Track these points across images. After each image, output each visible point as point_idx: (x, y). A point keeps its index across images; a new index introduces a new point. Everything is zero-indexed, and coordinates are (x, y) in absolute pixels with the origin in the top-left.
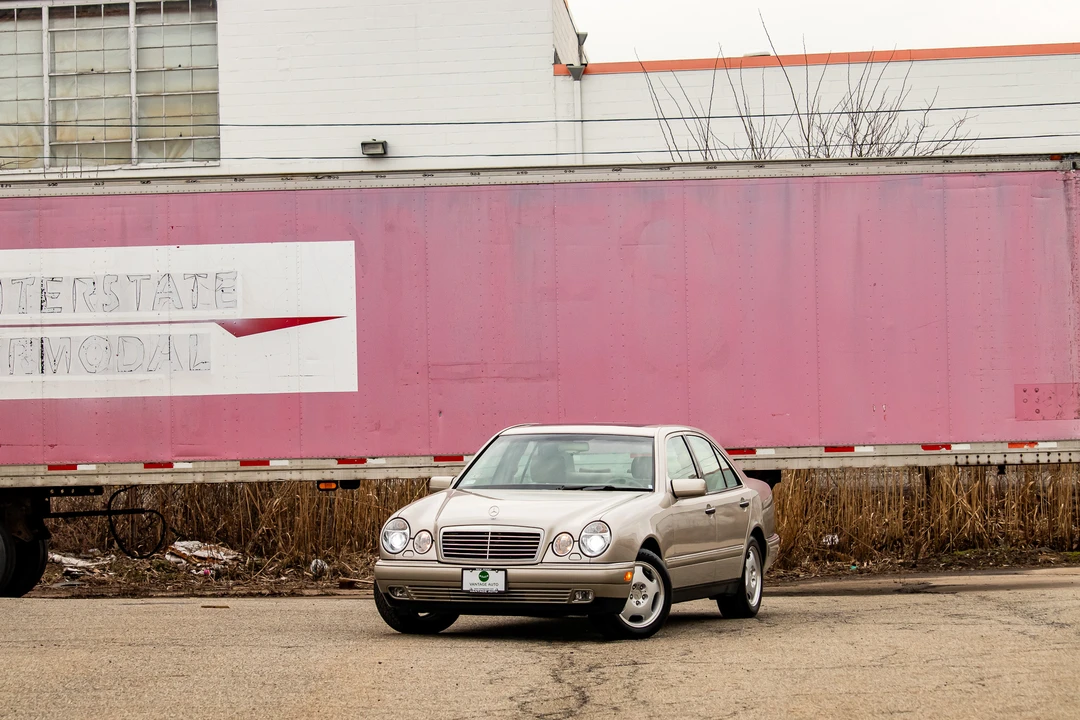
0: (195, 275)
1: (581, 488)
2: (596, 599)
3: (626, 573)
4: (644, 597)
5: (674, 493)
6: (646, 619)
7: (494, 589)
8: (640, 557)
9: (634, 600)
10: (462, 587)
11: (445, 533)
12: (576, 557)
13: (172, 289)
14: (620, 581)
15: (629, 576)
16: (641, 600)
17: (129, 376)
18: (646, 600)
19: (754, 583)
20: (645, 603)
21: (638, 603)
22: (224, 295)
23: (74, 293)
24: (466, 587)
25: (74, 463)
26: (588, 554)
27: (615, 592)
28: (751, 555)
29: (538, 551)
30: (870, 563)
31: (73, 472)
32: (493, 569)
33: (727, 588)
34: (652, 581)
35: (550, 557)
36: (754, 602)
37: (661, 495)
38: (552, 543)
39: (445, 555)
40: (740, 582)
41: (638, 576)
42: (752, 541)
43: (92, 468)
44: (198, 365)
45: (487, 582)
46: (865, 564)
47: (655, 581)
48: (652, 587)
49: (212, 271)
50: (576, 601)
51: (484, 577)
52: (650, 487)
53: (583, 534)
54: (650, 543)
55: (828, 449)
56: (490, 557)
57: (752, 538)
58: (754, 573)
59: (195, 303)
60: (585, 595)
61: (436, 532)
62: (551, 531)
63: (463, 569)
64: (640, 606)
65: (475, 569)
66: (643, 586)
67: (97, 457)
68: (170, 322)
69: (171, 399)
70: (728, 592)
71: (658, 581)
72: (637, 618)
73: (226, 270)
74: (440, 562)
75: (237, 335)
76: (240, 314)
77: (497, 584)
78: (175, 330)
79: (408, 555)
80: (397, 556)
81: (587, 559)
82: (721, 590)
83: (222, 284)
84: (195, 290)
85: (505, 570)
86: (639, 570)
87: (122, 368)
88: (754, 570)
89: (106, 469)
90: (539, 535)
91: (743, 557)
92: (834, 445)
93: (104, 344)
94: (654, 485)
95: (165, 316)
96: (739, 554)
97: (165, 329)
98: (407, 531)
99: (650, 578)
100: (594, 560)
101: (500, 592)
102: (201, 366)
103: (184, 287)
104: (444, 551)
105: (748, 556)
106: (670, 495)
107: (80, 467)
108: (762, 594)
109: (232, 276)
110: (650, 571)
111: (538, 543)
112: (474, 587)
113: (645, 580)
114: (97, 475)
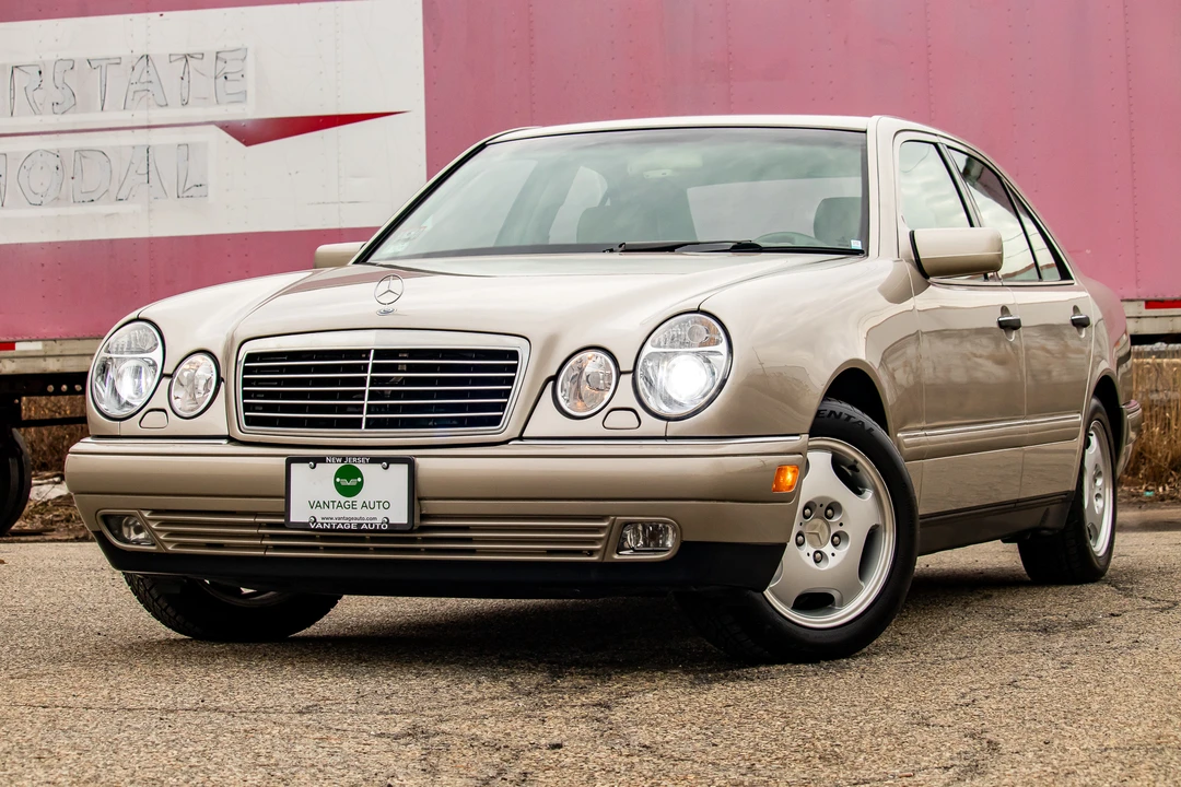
0: (187, 57)
1: (671, 249)
2: (685, 547)
3: (781, 469)
4: (839, 538)
5: (918, 263)
6: (842, 605)
7: (377, 517)
8: (823, 426)
9: (808, 549)
10: (286, 513)
11: (251, 357)
12: (623, 421)
13: (153, 77)
14: (764, 492)
15: (789, 477)
16: (828, 549)
17: (91, 208)
18: (843, 551)
19: (1100, 504)
20: (840, 558)
21: (819, 557)
22: (228, 83)
23: (12, 89)
24: (299, 514)
25: (11, 339)
26: (665, 410)
27: (748, 526)
28: (1093, 439)
29: (511, 401)
30: (1167, 488)
31: (9, 353)
32: (374, 460)
33: (1046, 513)
34: (859, 493)
35: (547, 420)
36: (1099, 547)
37: (883, 265)
38: (555, 378)
39: (250, 421)
40: (1073, 502)
41: (820, 479)
42: (1096, 409)
43: (37, 346)
44: (191, 191)
45: (359, 498)
46: (1161, 489)
47: (869, 494)
48: (862, 510)
49: (210, 47)
50: (626, 555)
51: (349, 482)
52: (856, 245)
53: (648, 349)
54: (853, 384)
55: (1150, 304)
56: (372, 424)
57: (1094, 402)
58: (1099, 482)
59: (185, 95)
60: (654, 535)
61: (227, 358)
62: (550, 343)
63: (291, 460)
64: (824, 567)
65: (322, 460)
66: (834, 508)
67: (44, 331)
68: (149, 127)
69: (152, 241)
70: (1050, 523)
71: (877, 494)
72: (816, 601)
73: (232, 45)
74: (231, 440)
75: (247, 143)
76: (250, 111)
77: (386, 505)
78: (156, 138)
79: (154, 422)
80: (131, 426)
81: (658, 427)
82: (1027, 520)
83: (225, 66)
84: (186, 78)
85: (410, 462)
86: (820, 462)
87: (79, 197)
88: (1099, 474)
89: (57, 348)
90: (514, 355)
91: (1080, 440)
92: (1160, 297)
93: (57, 162)
94: (865, 237)
95: (141, 117)
96: (1072, 437)
97: (141, 138)
98: (157, 355)
99: (855, 484)
100: (678, 429)
101: (394, 528)
102: (194, 191)
103: (169, 74)
104: (247, 407)
105: (1087, 444)
106: (908, 269)
107: (20, 347)
108: (1114, 528)
109: (240, 55)
110: (854, 467)
111: (510, 381)
112: (320, 514)
113: (839, 491)
114: (44, 357)
